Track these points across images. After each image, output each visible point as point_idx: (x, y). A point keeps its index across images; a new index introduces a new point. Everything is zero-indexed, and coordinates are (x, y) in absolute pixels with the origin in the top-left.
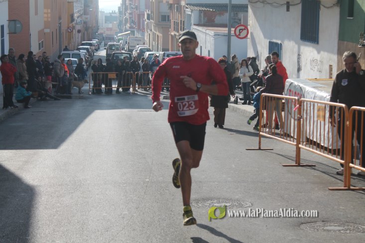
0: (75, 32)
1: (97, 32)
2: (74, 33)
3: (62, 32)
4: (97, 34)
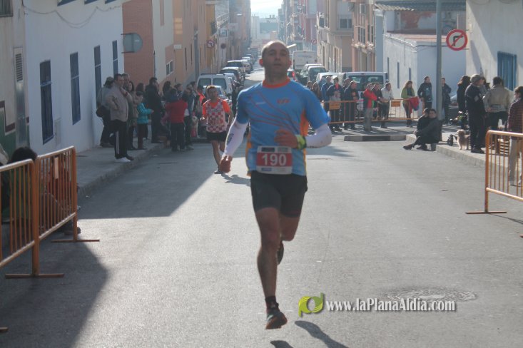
0: (218, 48)
1: (249, 46)
3: (199, 48)
4: (249, 49)
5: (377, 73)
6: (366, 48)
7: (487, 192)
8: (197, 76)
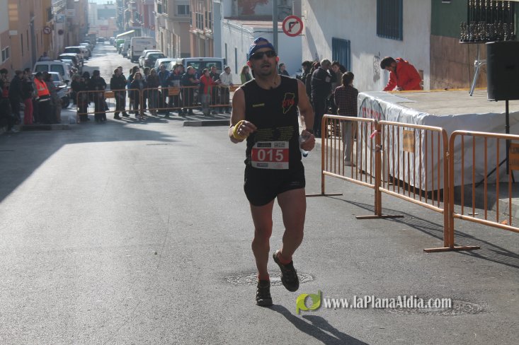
0: (55, 34)
1: (87, 33)
2: (53, 35)
3: (35, 35)
4: (87, 35)
5: (215, 58)
6: (204, 33)
7: (323, 175)
8: (34, 63)
